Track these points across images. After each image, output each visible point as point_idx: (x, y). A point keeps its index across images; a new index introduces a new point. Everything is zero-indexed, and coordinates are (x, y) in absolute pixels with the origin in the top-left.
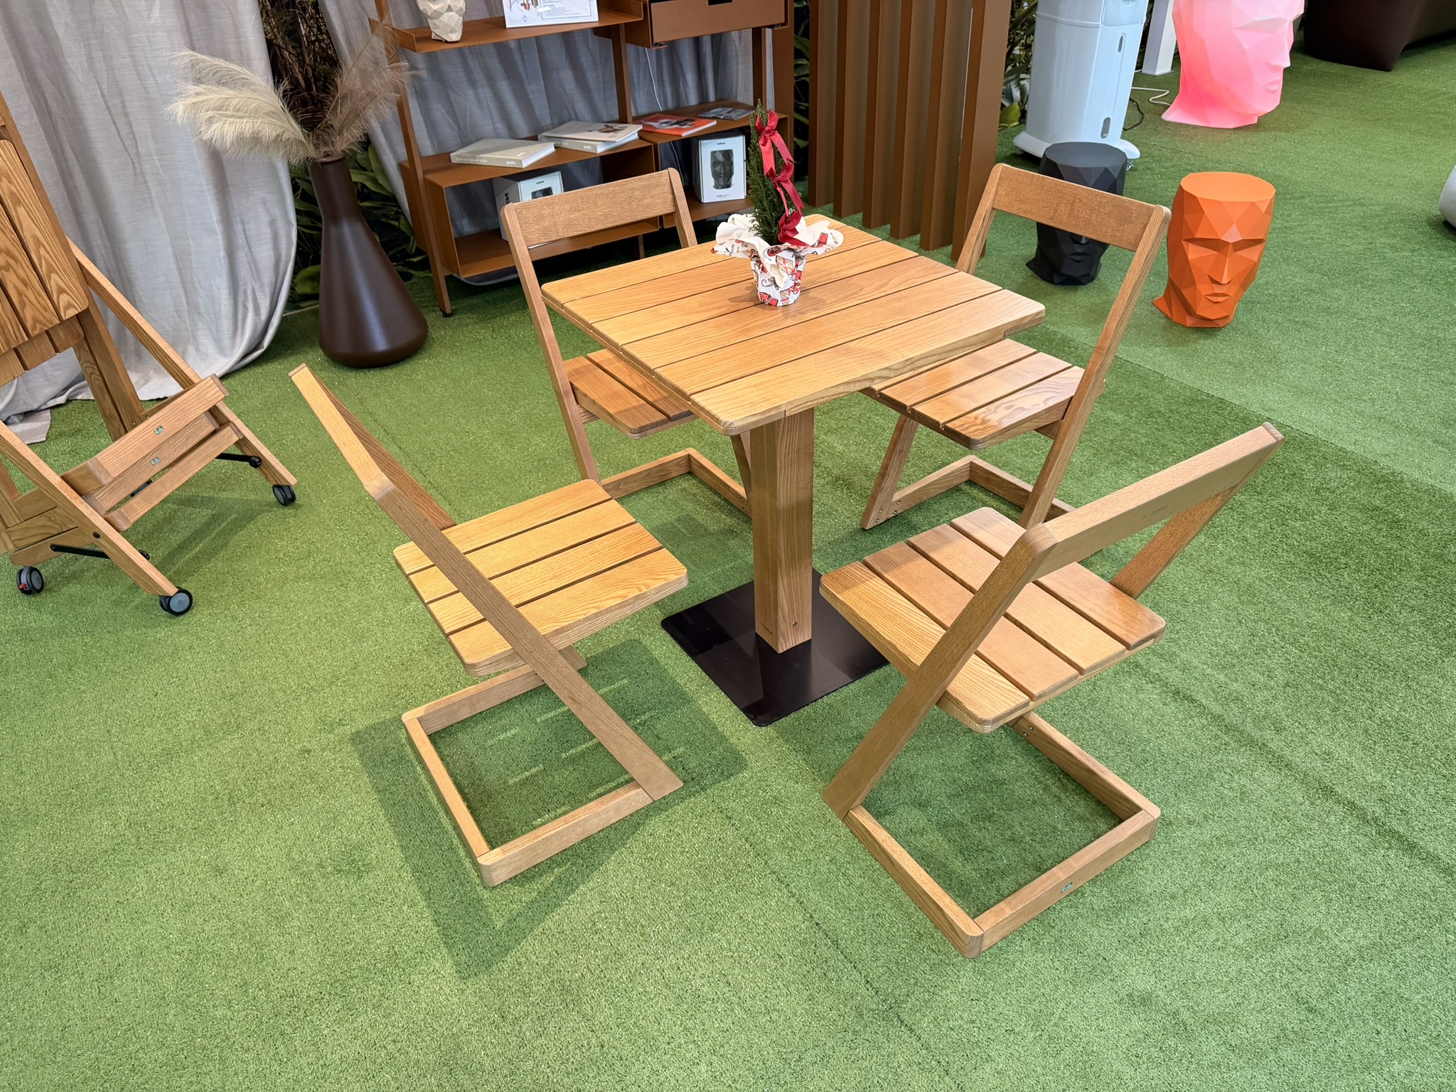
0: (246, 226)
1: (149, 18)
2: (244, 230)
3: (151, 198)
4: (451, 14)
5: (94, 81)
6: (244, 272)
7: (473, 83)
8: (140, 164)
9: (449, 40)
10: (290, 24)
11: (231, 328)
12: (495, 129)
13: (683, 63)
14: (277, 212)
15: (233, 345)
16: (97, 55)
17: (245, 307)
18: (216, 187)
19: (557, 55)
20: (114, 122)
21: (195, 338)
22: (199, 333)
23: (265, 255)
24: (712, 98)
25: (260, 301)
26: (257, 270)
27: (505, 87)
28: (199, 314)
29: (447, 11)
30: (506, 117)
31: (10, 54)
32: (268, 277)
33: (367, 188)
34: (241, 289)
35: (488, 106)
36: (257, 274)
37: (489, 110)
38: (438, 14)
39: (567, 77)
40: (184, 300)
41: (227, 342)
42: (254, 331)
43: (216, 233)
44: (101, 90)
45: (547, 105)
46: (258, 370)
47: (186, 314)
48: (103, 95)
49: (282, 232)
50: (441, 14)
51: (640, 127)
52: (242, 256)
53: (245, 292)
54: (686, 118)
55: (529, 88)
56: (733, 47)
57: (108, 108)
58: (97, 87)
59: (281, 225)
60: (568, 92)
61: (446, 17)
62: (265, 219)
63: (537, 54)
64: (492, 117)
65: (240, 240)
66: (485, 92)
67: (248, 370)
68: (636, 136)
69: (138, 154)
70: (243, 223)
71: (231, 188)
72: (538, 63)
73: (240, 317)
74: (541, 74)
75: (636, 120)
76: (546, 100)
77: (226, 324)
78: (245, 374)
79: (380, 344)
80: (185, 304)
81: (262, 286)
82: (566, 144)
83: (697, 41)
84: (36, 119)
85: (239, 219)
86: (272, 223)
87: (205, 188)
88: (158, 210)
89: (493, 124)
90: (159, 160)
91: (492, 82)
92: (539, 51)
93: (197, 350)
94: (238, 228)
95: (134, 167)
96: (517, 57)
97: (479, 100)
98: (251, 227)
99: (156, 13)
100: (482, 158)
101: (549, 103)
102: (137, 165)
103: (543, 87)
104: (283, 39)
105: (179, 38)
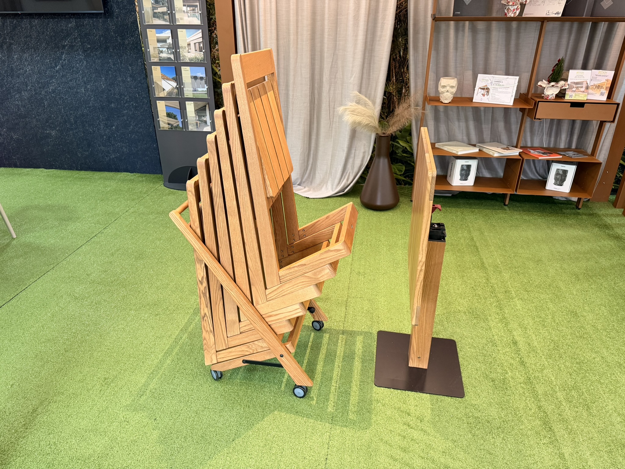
0: (356, 151)
1: (350, 80)
2: (355, 153)
3: (332, 136)
4: (447, 93)
5: (328, 96)
6: (349, 166)
7: (459, 120)
8: (332, 125)
9: (444, 102)
10: (400, 88)
11: (337, 183)
12: (462, 139)
13: (562, 129)
14: (367, 149)
15: (336, 188)
16: (332, 89)
17: (345, 177)
18: (350, 137)
19: (500, 116)
20: (329, 110)
21: (327, 182)
22: (329, 181)
23: (358, 163)
24: (574, 146)
25: (350, 177)
26: (353, 167)
27: (472, 124)
28: (331, 175)
29: (446, 92)
30: (468, 135)
31: (309, 84)
32: (356, 170)
33: (407, 149)
34: (346, 171)
35: (463, 130)
36: (353, 169)
37: (462, 131)
38: (443, 93)
39: (501, 125)
40: (329, 170)
41: (334, 187)
42: (344, 186)
43: (344, 151)
44: (329, 99)
45: (490, 134)
46: (339, 198)
47: (328, 174)
48: (329, 101)
49: (366, 156)
50: (444, 93)
51: (521, 151)
52: (351, 161)
53: (347, 172)
54: (549, 152)
55: (484, 126)
56: (592, 127)
57: (329, 105)
58: (328, 98)
59: (367, 154)
60: (499, 131)
61: (445, 94)
62: (362, 151)
63: (491, 114)
64: (462, 134)
65: (352, 156)
66: (463, 124)
67: (337, 198)
68: (518, 154)
69: (333, 121)
70: (355, 150)
71: (356, 138)
72: (491, 118)
73: (342, 180)
74: (491, 121)
75: (521, 148)
76: (490, 132)
77: (337, 181)
78: (335, 198)
79: (379, 203)
80: (329, 171)
81: (353, 172)
82: (484, 150)
83: (574, 122)
84: (309, 105)
85: (354, 149)
86: (364, 152)
87: (347, 136)
88: (332, 139)
89: (462, 136)
90: (338, 124)
91: (467, 121)
92: (492, 113)
93: (326, 186)
94: (353, 151)
95: (330, 125)
96: (483, 114)
97: (459, 126)
98: (357, 152)
99: (352, 79)
100: (446, 148)
101: (491, 133)
102: (331, 124)
103: (490, 127)
104: (396, 93)
105: (356, 87)
